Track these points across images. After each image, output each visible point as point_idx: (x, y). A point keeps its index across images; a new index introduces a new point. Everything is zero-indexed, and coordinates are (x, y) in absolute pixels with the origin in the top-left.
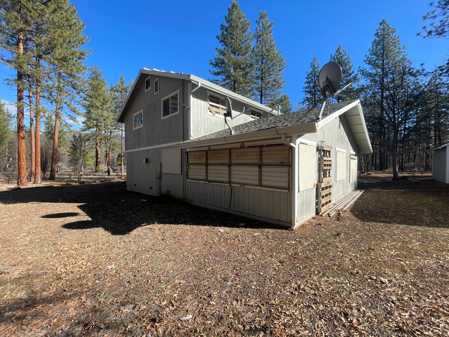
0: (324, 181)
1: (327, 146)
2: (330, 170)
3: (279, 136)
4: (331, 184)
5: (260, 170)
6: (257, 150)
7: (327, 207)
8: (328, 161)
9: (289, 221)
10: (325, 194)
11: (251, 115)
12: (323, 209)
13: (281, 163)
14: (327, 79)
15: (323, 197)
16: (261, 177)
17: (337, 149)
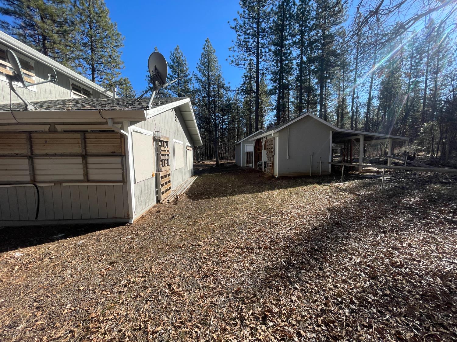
0: (162, 170)
1: (164, 137)
2: (168, 159)
3: (104, 121)
4: (170, 173)
5: (84, 161)
6: (79, 136)
7: (167, 194)
8: (165, 151)
9: (126, 215)
10: (164, 182)
11: (73, 91)
12: (163, 197)
13: (112, 152)
14: (156, 69)
15: (162, 185)
16: (87, 171)
17: (174, 140)
